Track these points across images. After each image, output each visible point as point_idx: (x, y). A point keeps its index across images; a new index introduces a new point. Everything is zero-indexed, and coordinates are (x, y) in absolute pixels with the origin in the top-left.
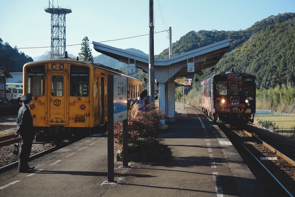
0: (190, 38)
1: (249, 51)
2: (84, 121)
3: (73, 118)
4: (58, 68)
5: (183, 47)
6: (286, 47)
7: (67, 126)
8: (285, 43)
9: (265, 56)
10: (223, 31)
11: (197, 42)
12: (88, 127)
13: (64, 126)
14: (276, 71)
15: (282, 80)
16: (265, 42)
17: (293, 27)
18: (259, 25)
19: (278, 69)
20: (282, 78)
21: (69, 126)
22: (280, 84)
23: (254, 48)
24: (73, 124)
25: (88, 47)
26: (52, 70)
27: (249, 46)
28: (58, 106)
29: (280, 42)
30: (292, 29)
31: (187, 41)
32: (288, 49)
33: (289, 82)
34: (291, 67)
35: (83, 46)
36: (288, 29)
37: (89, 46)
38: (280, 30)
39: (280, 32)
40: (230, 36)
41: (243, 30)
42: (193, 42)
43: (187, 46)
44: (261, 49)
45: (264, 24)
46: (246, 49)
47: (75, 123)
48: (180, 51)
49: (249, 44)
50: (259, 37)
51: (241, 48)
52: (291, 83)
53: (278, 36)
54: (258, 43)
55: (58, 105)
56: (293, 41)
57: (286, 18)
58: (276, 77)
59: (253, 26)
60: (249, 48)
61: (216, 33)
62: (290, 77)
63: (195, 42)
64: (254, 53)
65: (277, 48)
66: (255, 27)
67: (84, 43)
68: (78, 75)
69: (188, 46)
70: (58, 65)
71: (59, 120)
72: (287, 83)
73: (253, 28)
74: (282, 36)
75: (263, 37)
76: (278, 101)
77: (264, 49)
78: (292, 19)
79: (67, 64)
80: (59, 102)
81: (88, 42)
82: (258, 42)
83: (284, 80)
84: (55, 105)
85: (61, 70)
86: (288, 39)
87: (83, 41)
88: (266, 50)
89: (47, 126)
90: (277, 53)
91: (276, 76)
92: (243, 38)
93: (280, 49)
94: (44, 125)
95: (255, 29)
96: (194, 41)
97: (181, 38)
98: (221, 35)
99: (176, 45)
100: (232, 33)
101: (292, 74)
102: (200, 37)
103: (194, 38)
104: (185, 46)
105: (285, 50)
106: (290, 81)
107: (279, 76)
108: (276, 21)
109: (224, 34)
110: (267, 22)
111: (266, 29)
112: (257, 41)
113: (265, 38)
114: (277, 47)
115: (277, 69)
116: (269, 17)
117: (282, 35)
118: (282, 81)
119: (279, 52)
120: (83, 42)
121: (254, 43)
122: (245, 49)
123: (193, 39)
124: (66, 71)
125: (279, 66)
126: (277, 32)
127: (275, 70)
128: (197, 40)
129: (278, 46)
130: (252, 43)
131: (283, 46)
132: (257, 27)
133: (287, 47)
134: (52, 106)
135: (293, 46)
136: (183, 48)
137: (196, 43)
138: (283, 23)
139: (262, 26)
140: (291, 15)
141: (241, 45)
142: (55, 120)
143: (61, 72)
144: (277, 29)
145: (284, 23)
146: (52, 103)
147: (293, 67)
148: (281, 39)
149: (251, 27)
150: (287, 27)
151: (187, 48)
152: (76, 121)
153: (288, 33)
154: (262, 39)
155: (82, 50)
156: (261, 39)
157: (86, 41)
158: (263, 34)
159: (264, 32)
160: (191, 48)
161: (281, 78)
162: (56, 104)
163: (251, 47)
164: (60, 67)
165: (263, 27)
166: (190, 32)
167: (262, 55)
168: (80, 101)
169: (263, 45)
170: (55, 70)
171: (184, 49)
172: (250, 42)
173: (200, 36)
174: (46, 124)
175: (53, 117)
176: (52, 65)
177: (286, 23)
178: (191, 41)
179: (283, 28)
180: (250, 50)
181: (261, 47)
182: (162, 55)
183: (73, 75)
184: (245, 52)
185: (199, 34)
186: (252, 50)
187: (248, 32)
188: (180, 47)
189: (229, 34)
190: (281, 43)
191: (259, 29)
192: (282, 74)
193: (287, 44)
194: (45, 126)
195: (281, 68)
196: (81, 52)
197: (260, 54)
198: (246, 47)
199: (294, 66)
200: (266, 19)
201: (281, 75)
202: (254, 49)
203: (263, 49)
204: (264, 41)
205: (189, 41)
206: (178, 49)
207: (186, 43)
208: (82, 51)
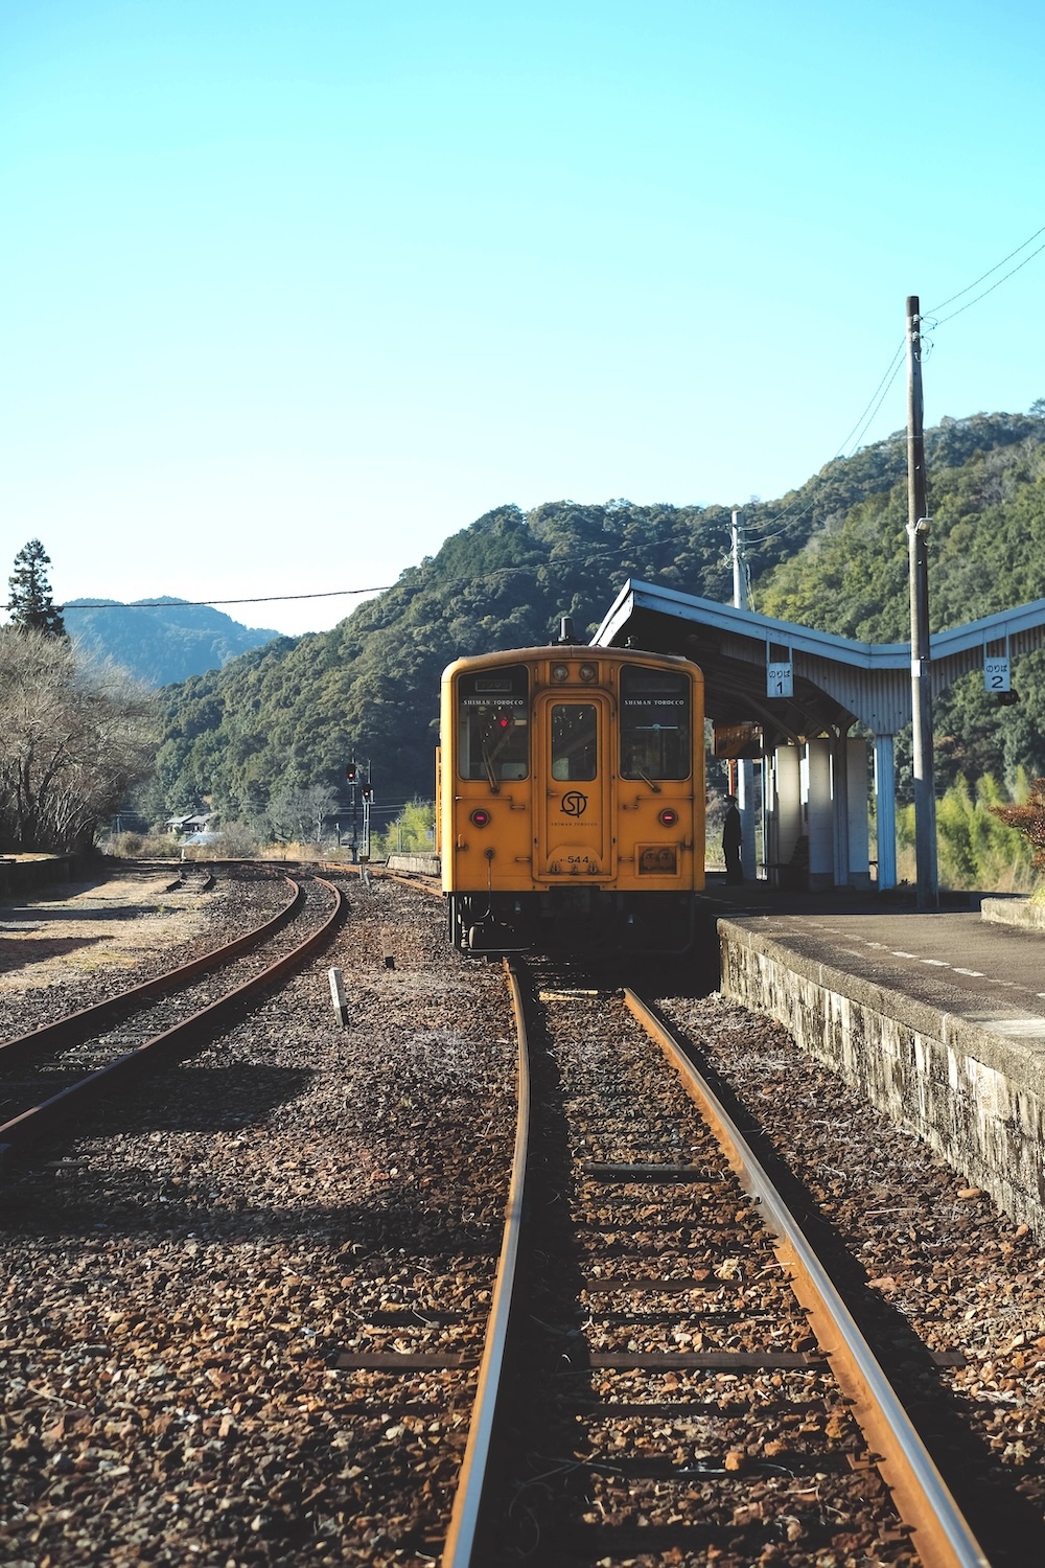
0: (494, 542)
1: (806, 608)
2: (673, 869)
3: (633, 861)
4: (574, 678)
5: (457, 592)
6: (994, 589)
7: (610, 888)
8: (991, 566)
9: (889, 632)
10: (664, 508)
11: (533, 562)
12: (688, 889)
13: (601, 885)
14: (948, 710)
15: (978, 753)
16: (886, 562)
17: (1023, 487)
18: (846, 474)
19: (959, 701)
20: (982, 746)
21: (618, 889)
22: (973, 776)
23: (831, 594)
24: (632, 881)
25: (46, 594)
26: (552, 686)
27: (806, 585)
28: (578, 815)
29: (962, 561)
30: (1021, 499)
31: (482, 561)
32: (1006, 597)
33: (1016, 762)
34: (1022, 687)
35: (20, 590)
36: (1000, 499)
37: (50, 589)
38: (960, 501)
39: (963, 513)
40: (700, 531)
41: (763, 500)
42: (509, 564)
43: (481, 586)
44: (866, 600)
45: (874, 471)
46: (791, 599)
47: (642, 876)
48: (447, 613)
49: (805, 571)
50: (858, 535)
51: (764, 597)
52: (1027, 772)
53: (955, 532)
54: (852, 567)
55: (575, 812)
56: (1027, 559)
57: (980, 439)
58: (949, 739)
59: (818, 482)
60: (807, 595)
61: (629, 519)
62: (1019, 741)
63: (523, 562)
64: (834, 620)
65: (951, 596)
66: (827, 487)
67: (23, 572)
68: (649, 702)
69: (483, 586)
70: (574, 668)
71: (583, 867)
72: (1008, 768)
73: (816, 489)
74: (974, 532)
75: (877, 536)
76: (966, 861)
77: (882, 600)
78: (1019, 446)
79: (608, 665)
80: (581, 800)
81: (46, 566)
82: (851, 564)
83: (990, 757)
84: (567, 812)
85: (586, 683)
86: (1003, 548)
87: (17, 563)
88: (893, 603)
89: (537, 889)
90: (951, 617)
91: (947, 735)
92: (767, 544)
93: (968, 599)
94: (527, 886)
95: (826, 498)
96: (517, 559)
97: (450, 544)
98: (657, 527)
99: (420, 578)
100: (708, 516)
101: (1032, 724)
102: (549, 538)
103: (513, 542)
104: (469, 583)
105: (993, 604)
106: (1023, 761)
107: (965, 737)
108: (931, 454)
109: (668, 523)
110: (886, 460)
111: (887, 499)
112: (848, 556)
113: (885, 543)
114: (948, 589)
115: (955, 701)
116: (894, 434)
117: (970, 528)
118: (978, 758)
119: (960, 612)
120: (19, 568)
121: (831, 571)
122: (784, 602)
123: (512, 548)
124: (607, 687)
125: (964, 683)
126: (947, 511)
127: (942, 706)
128: (532, 553)
129: (956, 583)
130: (821, 569)
131: (979, 581)
132: (836, 485)
133: (1003, 589)
134: (557, 815)
135: (1030, 583)
136: (460, 597)
137: (526, 567)
138: (974, 469)
139: (860, 481)
140: (1006, 423)
141: (762, 579)
142: (567, 867)
143: (589, 691)
144: (947, 497)
145: (980, 465)
146: (556, 806)
147: (1032, 690)
148: (965, 550)
149: (804, 488)
150: (996, 487)
151: (479, 593)
152: (643, 870)
153: (1004, 517)
154: (870, 546)
155: (15, 611)
156: (864, 548)
157: (32, 565)
158: (876, 524)
159: (879, 510)
160: (501, 597)
161: (976, 746)
162: (568, 807)
163: (814, 587)
164: (581, 674)
165: (866, 485)
166: (493, 514)
167: (873, 629)
168: (656, 796)
169: (878, 578)
170: (563, 684)
171: (464, 602)
172: (809, 561)
173: (546, 532)
174: (533, 879)
175: (560, 855)
176: (555, 666)
177: (988, 464)
178: (498, 559)
179: (976, 492)
180: (811, 606)
181: (869, 588)
182: (350, 630)
183: (631, 703)
184: (787, 614)
185: (541, 520)
186: (823, 605)
187: (790, 512)
188: (446, 589)
189: (697, 521)
190: (970, 567)
191: (847, 495)
192: (979, 724)
193: (1001, 575)
194: (531, 889)
195: (974, 696)
196: (11, 622)
197: (865, 625)
198: (788, 591)
199: (1038, 683)
200: (883, 444)
201: (974, 730)
202: (833, 599)
203: (877, 598)
204: (880, 558)
205: (488, 557)
206: (434, 603)
207: (474, 569)
208: (13, 617)
